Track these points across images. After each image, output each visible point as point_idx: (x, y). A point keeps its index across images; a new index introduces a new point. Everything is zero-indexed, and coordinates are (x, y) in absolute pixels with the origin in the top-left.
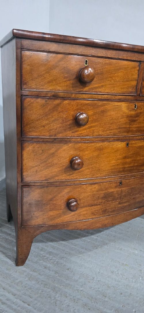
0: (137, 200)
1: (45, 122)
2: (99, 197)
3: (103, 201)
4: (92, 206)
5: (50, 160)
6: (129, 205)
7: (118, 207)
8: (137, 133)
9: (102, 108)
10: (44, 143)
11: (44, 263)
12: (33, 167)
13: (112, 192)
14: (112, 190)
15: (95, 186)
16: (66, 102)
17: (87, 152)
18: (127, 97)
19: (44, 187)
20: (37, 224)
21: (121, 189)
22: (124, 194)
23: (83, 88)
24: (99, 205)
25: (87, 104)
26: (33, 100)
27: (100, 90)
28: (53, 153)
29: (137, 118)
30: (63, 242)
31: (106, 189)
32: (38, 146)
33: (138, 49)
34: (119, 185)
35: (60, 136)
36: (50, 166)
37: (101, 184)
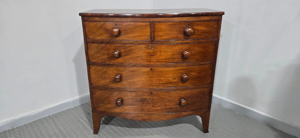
0: (168, 107)
1: (99, 55)
2: (136, 100)
3: (140, 103)
4: (133, 105)
5: (104, 75)
6: (162, 109)
7: (152, 109)
8: (157, 63)
9: (129, 49)
10: (100, 66)
11: (109, 136)
12: (96, 78)
13: (146, 98)
14: (146, 97)
15: (133, 93)
16: (108, 45)
17: (124, 72)
18: (145, 42)
19: (102, 90)
20: (101, 110)
21: (152, 97)
22: (155, 101)
23: (116, 38)
24: (138, 105)
25: (119, 46)
26: (92, 44)
27: (126, 39)
28: (105, 72)
29: (155, 54)
30: (127, 128)
31: (141, 96)
32: (97, 67)
33: (145, 16)
34: (151, 95)
35: (107, 62)
36: (104, 78)
37: (137, 92)
